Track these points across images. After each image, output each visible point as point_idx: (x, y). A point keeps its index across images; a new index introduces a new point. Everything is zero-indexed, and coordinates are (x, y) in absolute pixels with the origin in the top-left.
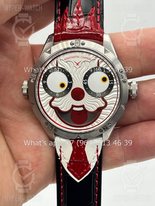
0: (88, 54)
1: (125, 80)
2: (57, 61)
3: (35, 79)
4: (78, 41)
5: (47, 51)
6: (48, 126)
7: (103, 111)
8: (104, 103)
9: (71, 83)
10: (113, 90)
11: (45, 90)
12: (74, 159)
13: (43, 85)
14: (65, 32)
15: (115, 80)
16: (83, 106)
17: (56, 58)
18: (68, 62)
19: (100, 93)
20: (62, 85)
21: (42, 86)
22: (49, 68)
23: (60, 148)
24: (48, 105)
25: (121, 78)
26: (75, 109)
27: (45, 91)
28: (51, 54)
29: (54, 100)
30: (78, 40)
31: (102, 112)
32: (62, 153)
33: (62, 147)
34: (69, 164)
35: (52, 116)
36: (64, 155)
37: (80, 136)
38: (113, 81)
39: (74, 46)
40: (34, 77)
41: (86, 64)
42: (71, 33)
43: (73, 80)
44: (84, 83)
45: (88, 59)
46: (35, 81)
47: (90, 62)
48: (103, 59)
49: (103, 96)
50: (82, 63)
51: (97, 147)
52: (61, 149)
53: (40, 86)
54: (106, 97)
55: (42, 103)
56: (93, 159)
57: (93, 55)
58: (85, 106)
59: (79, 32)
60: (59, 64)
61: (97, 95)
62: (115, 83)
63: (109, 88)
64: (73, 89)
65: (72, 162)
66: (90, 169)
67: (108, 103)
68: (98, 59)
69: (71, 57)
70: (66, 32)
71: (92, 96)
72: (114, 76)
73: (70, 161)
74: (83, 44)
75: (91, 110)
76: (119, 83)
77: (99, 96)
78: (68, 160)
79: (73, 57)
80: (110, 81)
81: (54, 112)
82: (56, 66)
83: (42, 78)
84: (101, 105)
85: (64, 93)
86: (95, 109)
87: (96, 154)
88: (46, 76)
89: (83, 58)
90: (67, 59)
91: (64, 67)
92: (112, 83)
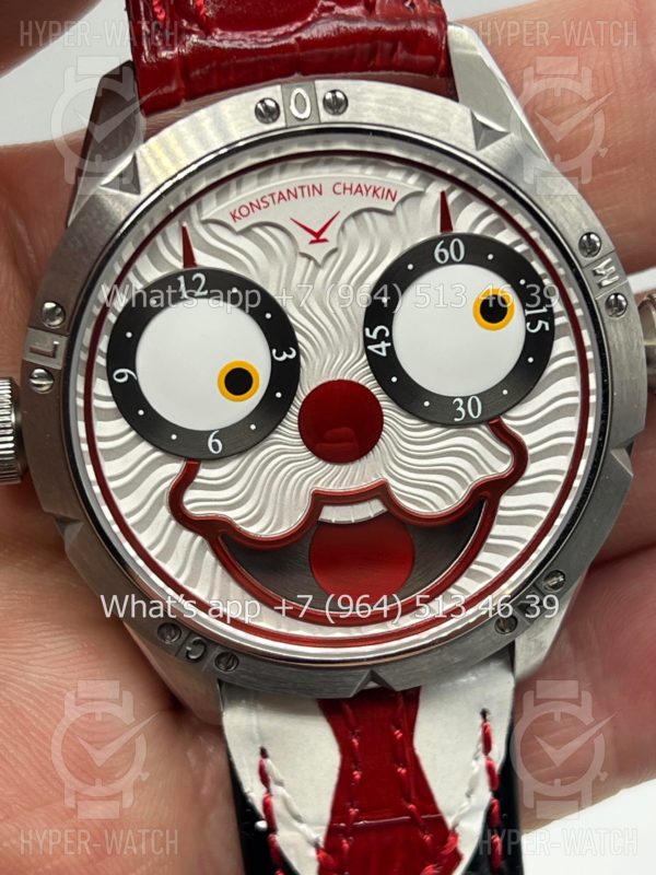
1: (621, 298)
2: (184, 230)
3: (57, 364)
4: (298, 91)
6: (179, 643)
7: (506, 500)
8: (507, 452)
9: (292, 356)
10: (551, 368)
11: (133, 427)
12: (353, 811)
13: (116, 398)
15: (557, 306)
16: (381, 491)
17: (178, 217)
18: (257, 230)
19: (478, 395)
20: (238, 381)
21: (112, 405)
22: (139, 286)
23: (257, 758)
24: (164, 513)
25: (596, 288)
26: (331, 514)
27: (133, 433)
28: (146, 191)
29: (197, 480)
30: (298, 86)
31: (504, 509)
32: (274, 788)
33: (269, 752)
34: (330, 846)
35: (194, 578)
36: (288, 796)
37: (382, 675)
38: (544, 310)
39: (280, 123)
40: (51, 356)
41: (366, 230)
43: (299, 337)
44: (371, 348)
45: (379, 193)
46: (62, 379)
47: (392, 213)
48: (470, 183)
49: (495, 413)
50: (342, 227)
51: (480, 721)
52: (268, 762)
53: (96, 403)
54: (515, 413)
56: (468, 796)
58: (397, 488)
59: (299, 34)
60: (198, 249)
62: (558, 321)
63: (531, 360)
64: (308, 391)
65: (346, 837)
66: (457, 857)
67: (530, 452)
68: (435, 190)
69: (269, 199)
71: (424, 420)
72: (547, 281)
73: (333, 832)
74: (336, 105)
75: (435, 510)
76: (584, 316)
77: (475, 413)
78: (321, 824)
79: (280, 193)
80: (527, 313)
81: (203, 556)
82: (185, 266)
83: (101, 352)
84: (492, 469)
85: (253, 427)
86: (457, 498)
87: (482, 761)
88: (129, 335)
89: (348, 192)
90: (244, 211)
91: (237, 268)
92: (543, 326)
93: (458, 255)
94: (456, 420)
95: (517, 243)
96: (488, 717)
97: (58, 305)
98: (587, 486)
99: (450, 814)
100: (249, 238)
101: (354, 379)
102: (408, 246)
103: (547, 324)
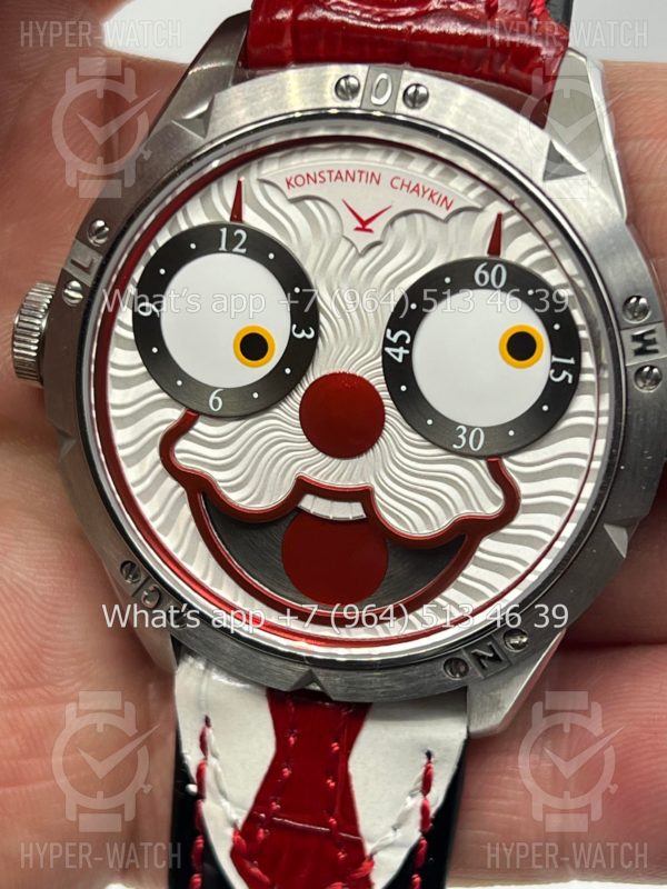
0: (440, 167)
1: (655, 370)
2: (239, 184)
3: (89, 281)
4: (384, 76)
5: (190, 116)
6: (138, 585)
7: (487, 543)
8: (500, 494)
9: (311, 336)
10: (567, 423)
11: (145, 363)
12: (276, 806)
13: (136, 328)
14: (320, 13)
15: (588, 360)
16: (364, 496)
17: (239, 169)
18: (309, 203)
19: (483, 428)
20: (253, 346)
21: (131, 335)
22: (184, 227)
23: (200, 725)
24: (155, 454)
25: (629, 353)
26: (310, 504)
27: (144, 369)
28: (211, 136)
29: (192, 432)
30: (385, 72)
31: (483, 551)
32: (212, 761)
33: (212, 722)
34: (247, 831)
35: (167, 526)
36: (219, 770)
37: (321, 679)
38: (572, 361)
39: (354, 104)
40: (86, 270)
41: (415, 231)
42: (359, 18)
43: (322, 318)
44: (388, 350)
45: (436, 198)
46: (90, 293)
47: (446, 221)
48: (528, 215)
49: (495, 452)
50: (392, 222)
51: (425, 761)
52: (210, 732)
53: (118, 329)
54: (517, 458)
55: (120, 436)
56: (395, 830)
57: (469, 181)
58: (381, 498)
59: (410, 23)
60: (250, 206)
61: (461, 436)
62: (587, 377)
63: (545, 408)
64: (318, 376)
65: (264, 828)
66: (367, 885)
67: (524, 501)
68: (497, 207)
69: (326, 175)
70: (331, 10)
71: (428, 440)
72: (584, 334)
73: (252, 819)
74: (416, 100)
75: (414, 532)
76: (609, 378)
77: (476, 446)
78: (244, 808)
79: (339, 172)
80: (555, 359)
81: (181, 507)
82: (232, 219)
83: (134, 280)
84: (480, 507)
85: (256, 395)
86: (438, 524)
87: (418, 800)
88: (162, 271)
89: (405, 188)
90: (300, 180)
91: (281, 235)
92: (567, 377)
93: (498, 281)
94: (455, 446)
95: (563, 286)
96: (432, 760)
97: (106, 225)
98: (569, 552)
99: (371, 841)
100: (300, 209)
101: (365, 377)
102: (453, 258)
103: (570, 377)
